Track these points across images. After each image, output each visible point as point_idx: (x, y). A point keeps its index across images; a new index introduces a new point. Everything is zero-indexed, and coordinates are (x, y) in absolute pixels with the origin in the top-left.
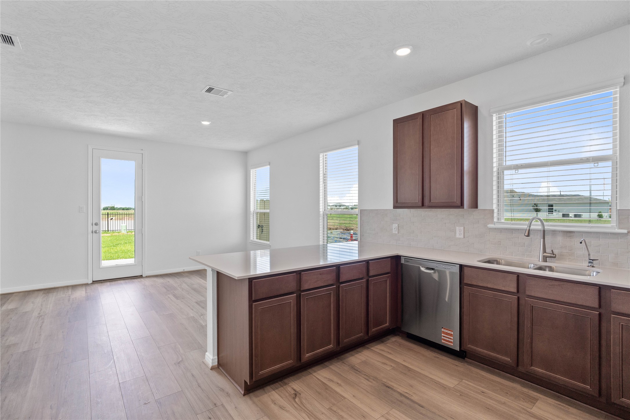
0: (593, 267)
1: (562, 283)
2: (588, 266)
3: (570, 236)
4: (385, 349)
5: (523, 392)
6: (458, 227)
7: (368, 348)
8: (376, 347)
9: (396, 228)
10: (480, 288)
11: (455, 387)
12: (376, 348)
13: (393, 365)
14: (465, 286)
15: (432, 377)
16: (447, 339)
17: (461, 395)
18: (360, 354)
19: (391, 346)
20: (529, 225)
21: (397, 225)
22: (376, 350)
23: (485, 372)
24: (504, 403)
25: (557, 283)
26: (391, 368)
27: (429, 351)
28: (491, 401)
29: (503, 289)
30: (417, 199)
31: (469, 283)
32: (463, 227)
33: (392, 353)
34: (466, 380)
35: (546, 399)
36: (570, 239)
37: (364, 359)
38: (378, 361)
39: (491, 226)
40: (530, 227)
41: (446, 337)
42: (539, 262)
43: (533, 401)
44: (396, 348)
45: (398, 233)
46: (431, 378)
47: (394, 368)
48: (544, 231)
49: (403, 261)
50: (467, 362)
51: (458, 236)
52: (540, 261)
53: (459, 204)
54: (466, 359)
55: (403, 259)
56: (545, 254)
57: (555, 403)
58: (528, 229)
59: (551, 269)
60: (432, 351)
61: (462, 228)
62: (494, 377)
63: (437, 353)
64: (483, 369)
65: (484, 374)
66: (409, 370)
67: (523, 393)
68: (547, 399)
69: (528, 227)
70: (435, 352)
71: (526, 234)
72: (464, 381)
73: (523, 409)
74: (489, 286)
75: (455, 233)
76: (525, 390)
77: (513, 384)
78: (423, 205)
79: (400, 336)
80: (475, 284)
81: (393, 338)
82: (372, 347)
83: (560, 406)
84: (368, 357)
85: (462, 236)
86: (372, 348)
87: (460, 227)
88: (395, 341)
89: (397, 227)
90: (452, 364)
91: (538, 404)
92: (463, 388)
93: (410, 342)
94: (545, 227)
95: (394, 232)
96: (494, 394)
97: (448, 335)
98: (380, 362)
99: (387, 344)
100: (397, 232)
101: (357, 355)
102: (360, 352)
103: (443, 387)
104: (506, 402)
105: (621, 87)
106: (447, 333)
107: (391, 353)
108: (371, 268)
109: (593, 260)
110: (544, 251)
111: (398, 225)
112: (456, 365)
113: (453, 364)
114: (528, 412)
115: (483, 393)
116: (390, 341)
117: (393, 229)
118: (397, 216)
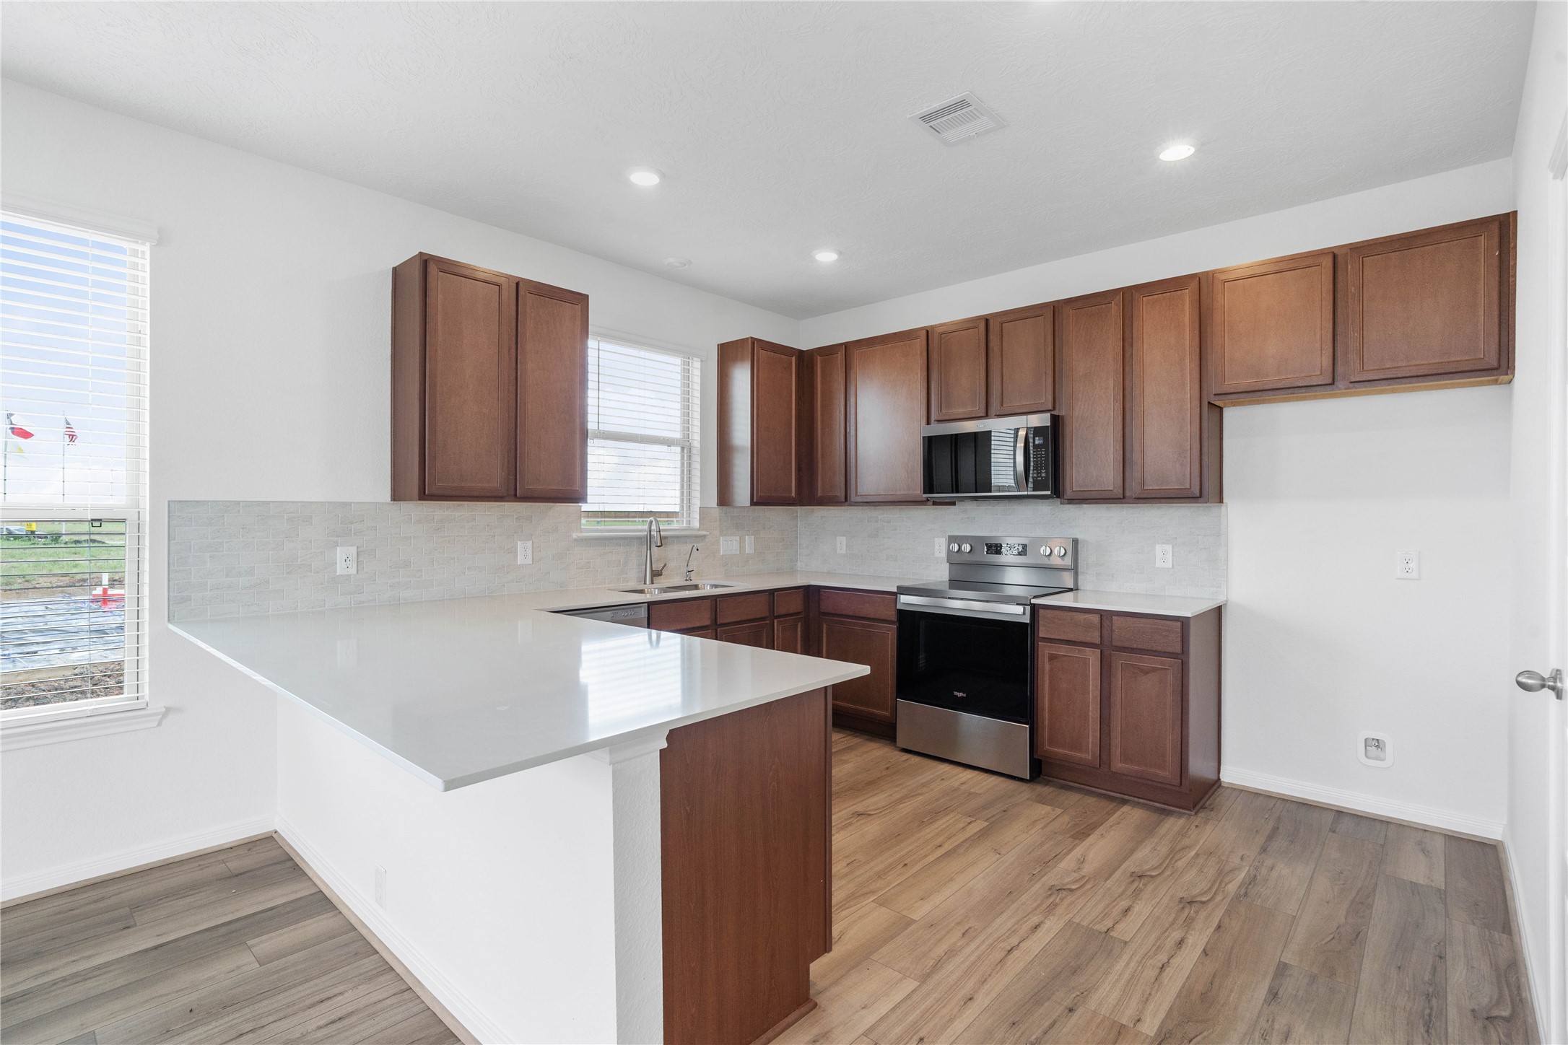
6: (522, 542)
9: (349, 558)
21: (355, 548)
30: (495, 477)
39: (576, 535)
51: (520, 561)
61: (529, 544)
75: (517, 557)
85: (529, 561)
87: (526, 542)
89: (355, 555)
95: (342, 571)
105: (701, 362)
109: (690, 571)
117: (336, 563)
118: (352, 523)
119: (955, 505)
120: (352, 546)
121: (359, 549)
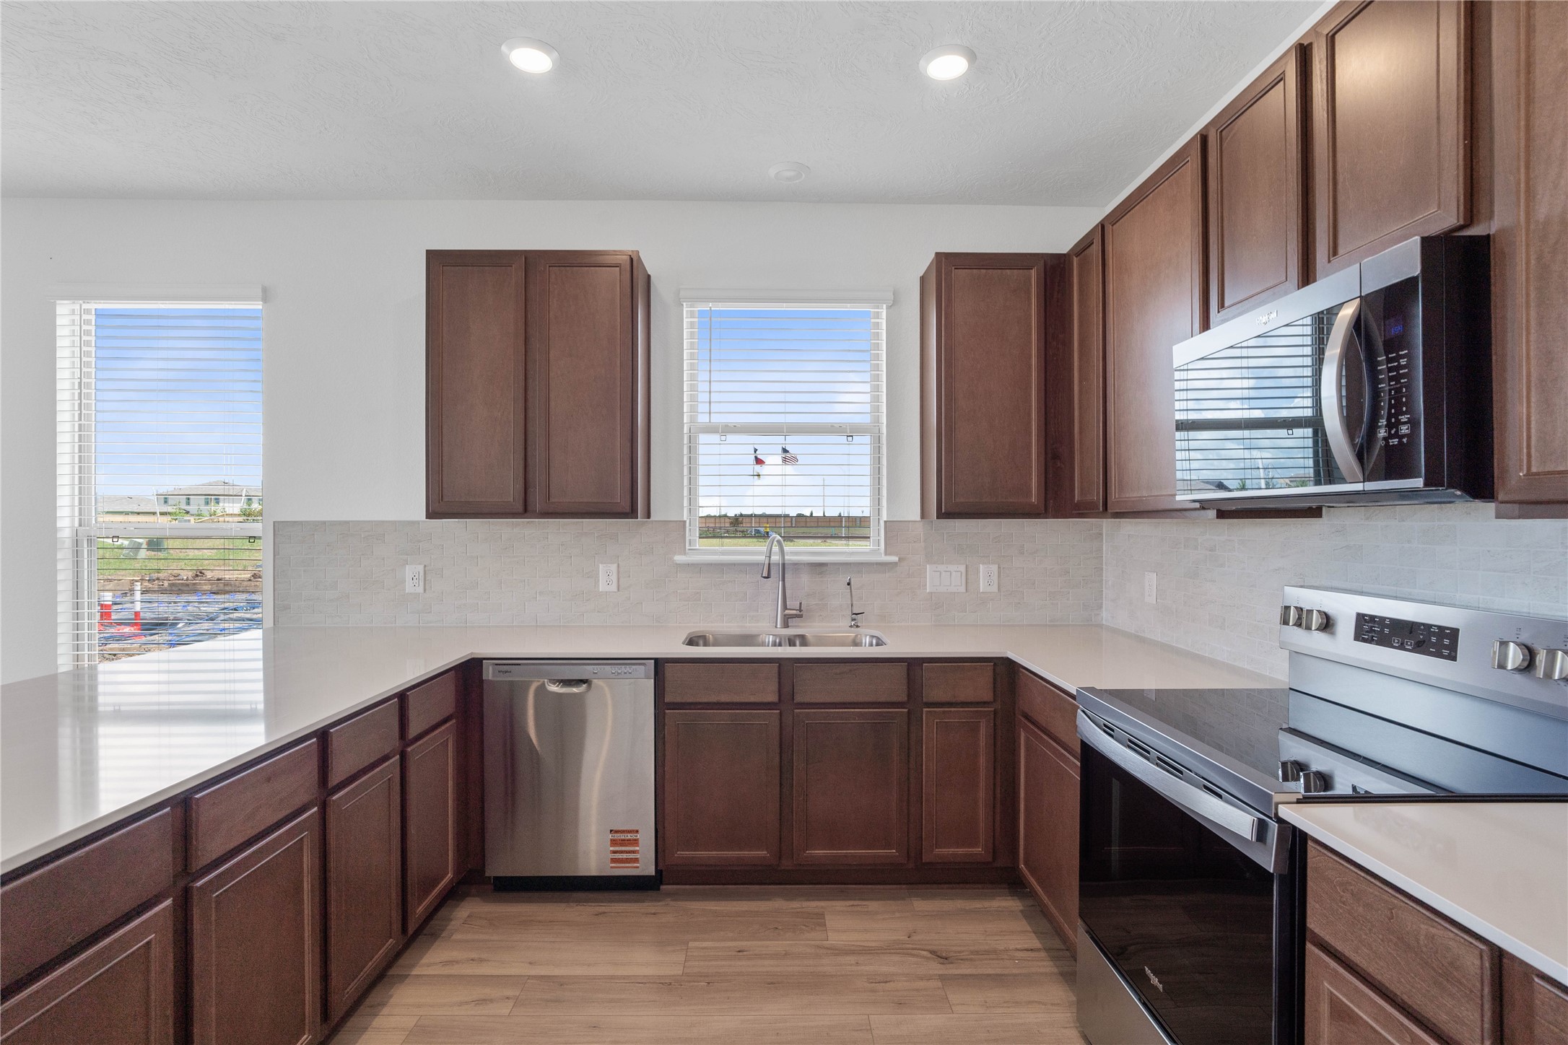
0: (857, 626)
1: (855, 666)
2: (851, 626)
3: (821, 573)
4: (455, 954)
5: (795, 910)
6: (605, 565)
7: (402, 978)
8: (424, 961)
9: (417, 576)
10: (699, 707)
11: (686, 971)
12: (429, 965)
13: (509, 992)
14: (667, 711)
15: (625, 973)
16: (625, 856)
17: (709, 983)
18: (385, 1011)
19: (470, 937)
20: (768, 555)
21: (422, 567)
22: (430, 971)
23: (714, 900)
24: (786, 955)
25: (847, 667)
26: (511, 1003)
27: (572, 904)
28: (766, 962)
29: (752, 699)
30: (511, 492)
31: (678, 700)
32: (616, 565)
33: (484, 956)
34: (695, 940)
35: (833, 906)
36: (821, 577)
37: (410, 1022)
38: (461, 1004)
39: (679, 558)
40: (770, 557)
41: (622, 852)
42: (775, 629)
43: (818, 920)
44: (482, 937)
45: (425, 590)
46: (624, 977)
47: (517, 1002)
48: (784, 565)
49: (489, 673)
50: (669, 895)
51: (602, 587)
52: (779, 626)
53: (628, 509)
54: (663, 887)
55: (491, 668)
56: (787, 612)
57: (846, 906)
58: (767, 562)
59: (804, 641)
60: (578, 901)
61: (614, 567)
62: (735, 903)
63: (596, 901)
64: (705, 897)
65: (715, 908)
66: (560, 982)
67: (798, 912)
68: (834, 904)
69: (767, 558)
70: (587, 901)
71: (765, 574)
72: (691, 944)
73: (818, 947)
74: (724, 698)
75: (597, 582)
76: (796, 905)
77: (771, 902)
78: (525, 510)
79: (473, 896)
80: (691, 701)
81: (458, 909)
82: (413, 966)
83: (859, 908)
84: (419, 1006)
85: (614, 588)
86: (414, 972)
87: (609, 565)
88: (468, 916)
89: (422, 574)
90: (643, 914)
91: (831, 921)
92: (702, 963)
93: (518, 901)
94: (786, 557)
95: (409, 587)
96: (760, 943)
97: (627, 846)
98: (467, 1003)
99: (454, 937)
100: (420, 590)
101: (377, 1022)
102: (383, 1004)
103: (662, 983)
104: (788, 949)
105: (888, 308)
106: (623, 840)
107: (481, 960)
108: (412, 714)
109: (857, 614)
110: (785, 607)
111: (425, 566)
112: (653, 912)
113: (647, 914)
114: (828, 948)
115: (741, 954)
116: (454, 924)
117: (405, 581)
118: (420, 541)
119: (1320, 515)
120: (420, 564)
121: (426, 568)
